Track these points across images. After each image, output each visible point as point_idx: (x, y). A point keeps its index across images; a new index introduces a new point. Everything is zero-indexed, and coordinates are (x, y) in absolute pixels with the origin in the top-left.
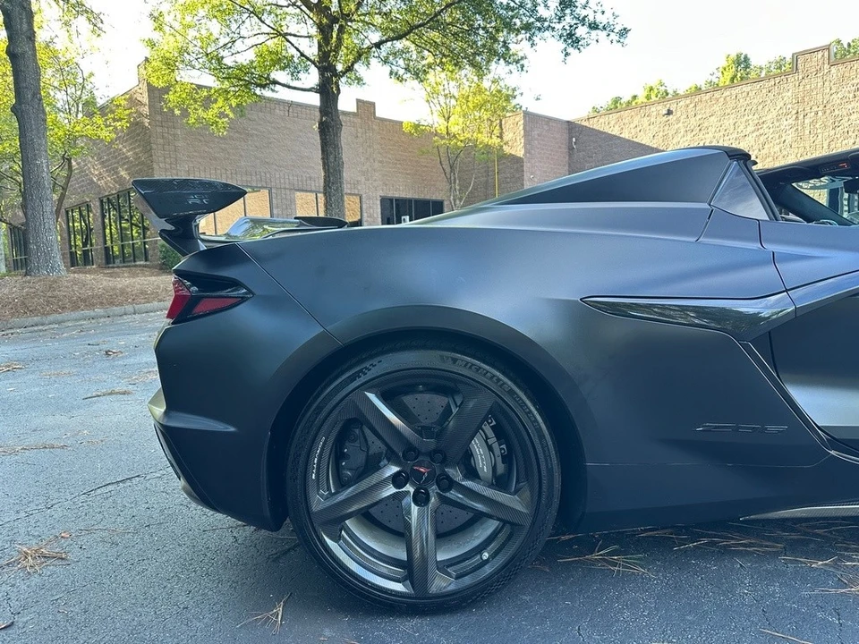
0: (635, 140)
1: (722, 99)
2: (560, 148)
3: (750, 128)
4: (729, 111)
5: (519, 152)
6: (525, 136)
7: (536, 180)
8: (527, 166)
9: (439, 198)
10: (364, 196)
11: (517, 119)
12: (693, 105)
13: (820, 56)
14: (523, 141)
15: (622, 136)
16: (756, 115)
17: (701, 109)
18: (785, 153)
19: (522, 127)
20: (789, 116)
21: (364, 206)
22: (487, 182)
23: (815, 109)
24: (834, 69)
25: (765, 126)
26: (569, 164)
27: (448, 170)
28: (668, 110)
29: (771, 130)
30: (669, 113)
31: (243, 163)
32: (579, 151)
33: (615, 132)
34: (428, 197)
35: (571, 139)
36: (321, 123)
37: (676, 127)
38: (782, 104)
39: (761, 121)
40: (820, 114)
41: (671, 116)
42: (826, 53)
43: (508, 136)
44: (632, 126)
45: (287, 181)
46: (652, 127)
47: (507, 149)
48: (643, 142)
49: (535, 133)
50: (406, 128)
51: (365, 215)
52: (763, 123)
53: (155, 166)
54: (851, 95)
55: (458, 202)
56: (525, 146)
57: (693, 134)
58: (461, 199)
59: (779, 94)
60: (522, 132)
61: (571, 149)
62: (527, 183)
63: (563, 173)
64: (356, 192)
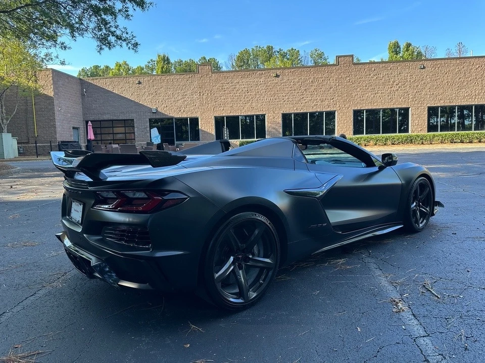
0: (121, 95)
1: (166, 80)
2: (76, 93)
3: (180, 97)
4: (169, 87)
5: (51, 94)
6: (54, 84)
7: (62, 111)
8: (56, 102)
11: (48, 73)
12: (151, 81)
13: (207, 67)
14: (52, 87)
15: (114, 91)
16: (182, 91)
17: (156, 84)
19: (51, 78)
20: (197, 93)
22: (26, 109)
23: (207, 92)
24: (213, 75)
25: (186, 97)
26: (82, 104)
28: (139, 81)
29: (190, 99)
30: (140, 83)
32: (88, 97)
33: (110, 89)
35: (82, 89)
37: (144, 91)
38: (193, 87)
39: (185, 94)
40: (209, 94)
41: (141, 85)
42: (210, 67)
44: (120, 87)
46: (131, 89)
47: (42, 91)
48: (126, 97)
49: (60, 83)
54: (221, 88)
55: (5, 121)
56: (54, 90)
57: (153, 95)
58: (7, 119)
59: (192, 82)
60: (52, 81)
61: (83, 95)
62: (56, 113)
63: (78, 109)
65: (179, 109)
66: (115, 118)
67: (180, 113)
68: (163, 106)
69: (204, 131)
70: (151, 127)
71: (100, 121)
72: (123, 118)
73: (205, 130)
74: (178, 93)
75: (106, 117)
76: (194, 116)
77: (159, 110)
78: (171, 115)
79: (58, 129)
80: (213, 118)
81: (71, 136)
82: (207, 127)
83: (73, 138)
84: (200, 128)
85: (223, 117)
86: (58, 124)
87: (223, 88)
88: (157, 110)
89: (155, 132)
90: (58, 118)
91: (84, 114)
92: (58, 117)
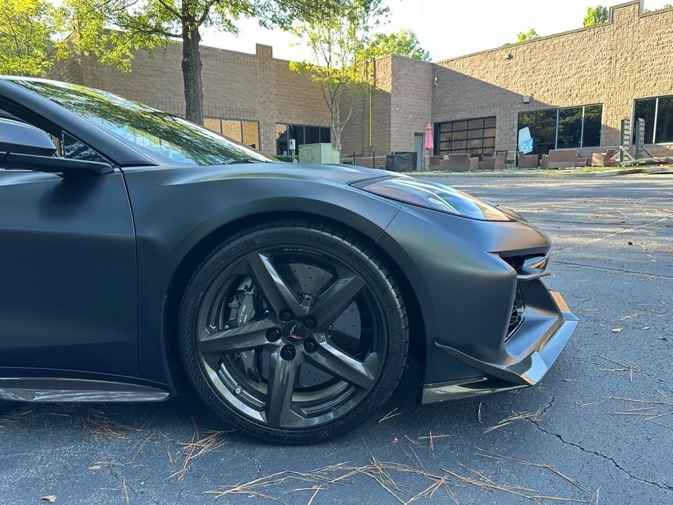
0: (483, 80)
1: (552, 46)
2: (424, 85)
3: (573, 72)
4: (556, 56)
5: (389, 89)
6: (393, 75)
7: (402, 111)
8: (393, 100)
9: (327, 126)
10: (261, 122)
11: (387, 61)
12: (529, 51)
13: (632, 9)
14: (391, 79)
15: (473, 76)
16: (578, 60)
17: (535, 54)
18: (599, 92)
19: (390, 68)
20: (604, 61)
21: (261, 131)
22: (363, 113)
23: (625, 55)
24: (642, 21)
25: (584, 69)
26: (432, 100)
27: (330, 102)
28: (509, 55)
29: (590, 73)
30: (510, 57)
31: (159, 95)
32: (440, 88)
33: (468, 73)
34: (316, 125)
35: (433, 78)
36: (184, 63)
37: (515, 69)
38: (599, 50)
39: (582, 65)
40: (629, 59)
41: (511, 60)
42: (637, 7)
43: (379, 75)
44: (481, 68)
46: (496, 69)
47: (379, 86)
48: (489, 82)
49: (402, 73)
50: (292, 67)
51: (262, 138)
52: (583, 67)
54: (655, 43)
55: (338, 129)
56: (392, 84)
57: (529, 74)
58: (341, 128)
59: (597, 42)
60: (391, 72)
61: (434, 86)
62: (393, 114)
63: (426, 107)
64: (255, 119)
65: (568, 92)
66: (471, 116)
67: (569, 100)
68: (543, 89)
69: (610, 128)
70: (520, 127)
71: (452, 122)
72: (482, 116)
73: (612, 126)
74: (571, 65)
75: (459, 116)
76: (594, 101)
77: (535, 97)
78: (554, 104)
79: (394, 137)
80: (631, 103)
81: (411, 145)
82: (616, 116)
83: (413, 148)
84: (603, 122)
85: (652, 101)
86: (393, 129)
87: (660, 42)
88: (531, 98)
89: (525, 134)
90: (395, 122)
91: (433, 114)
92: (395, 119)
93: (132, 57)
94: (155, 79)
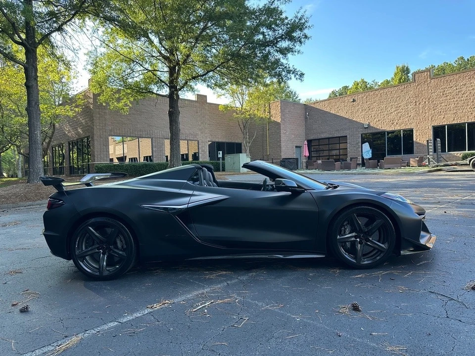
0: (337, 114)
1: (379, 95)
2: (300, 117)
3: (393, 110)
4: (382, 101)
5: (279, 120)
6: (281, 112)
7: (287, 133)
8: (282, 127)
9: (240, 142)
10: (200, 141)
11: (277, 104)
12: (365, 97)
13: (426, 74)
14: (280, 114)
15: (331, 112)
16: (396, 103)
17: (369, 99)
18: (410, 122)
19: (279, 108)
20: (412, 104)
21: (200, 146)
22: (263, 134)
23: (424, 100)
24: (432, 81)
25: (400, 108)
26: (305, 126)
27: (243, 129)
28: (353, 100)
29: (404, 110)
30: (354, 101)
31: (139, 126)
32: (310, 119)
33: (328, 110)
34: (233, 141)
35: (306, 113)
36: (170, 112)
37: (357, 108)
38: (408, 97)
40: (427, 103)
41: (355, 103)
42: (429, 73)
43: (273, 112)
44: (336, 107)
45: (161, 134)
46: (345, 108)
47: (273, 119)
48: (341, 115)
49: (287, 111)
50: (221, 108)
51: (200, 150)
52: (400, 106)
53: (95, 127)
54: (441, 94)
55: (248, 144)
56: (281, 117)
57: (366, 111)
58: (249, 143)
59: (407, 92)
60: (280, 110)
61: (306, 118)
62: (282, 135)
63: (301, 131)
64: (196, 139)
65: (392, 122)
66: (330, 136)
67: (392, 126)
68: (376, 120)
69: (419, 143)
70: (363, 142)
71: (319, 139)
72: (338, 136)
73: (420, 142)
74: (392, 105)
75: (323, 136)
76: (408, 127)
77: (371, 125)
78: (383, 129)
79: (283, 149)
80: (431, 128)
81: (294, 153)
82: (423, 136)
83: (295, 155)
84: (414, 139)
85: (443, 127)
86: (282, 144)
87: (445, 93)
88: (369, 125)
89: (366, 146)
90: (283, 140)
91: (307, 134)
92: (283, 138)
93: (131, 105)
94: (136, 116)
